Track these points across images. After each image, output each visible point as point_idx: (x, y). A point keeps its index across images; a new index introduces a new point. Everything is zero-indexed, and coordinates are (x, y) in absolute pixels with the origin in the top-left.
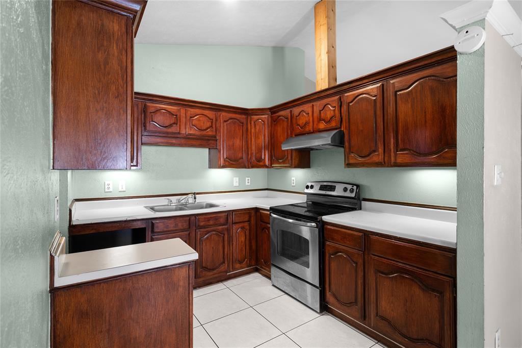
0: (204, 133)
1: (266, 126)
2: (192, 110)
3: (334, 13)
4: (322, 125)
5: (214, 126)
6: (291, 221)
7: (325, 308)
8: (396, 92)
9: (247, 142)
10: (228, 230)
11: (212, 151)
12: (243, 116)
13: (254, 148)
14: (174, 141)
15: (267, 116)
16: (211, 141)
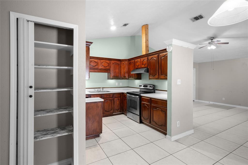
0: (106, 68)
1: (127, 65)
2: (102, 61)
3: (148, 29)
4: (143, 66)
5: (109, 66)
6: (133, 96)
7: (141, 122)
8: (161, 58)
9: (120, 71)
10: (113, 99)
11: (109, 73)
12: (119, 62)
13: (123, 72)
14: (96, 71)
15: (127, 62)
16: (108, 71)
